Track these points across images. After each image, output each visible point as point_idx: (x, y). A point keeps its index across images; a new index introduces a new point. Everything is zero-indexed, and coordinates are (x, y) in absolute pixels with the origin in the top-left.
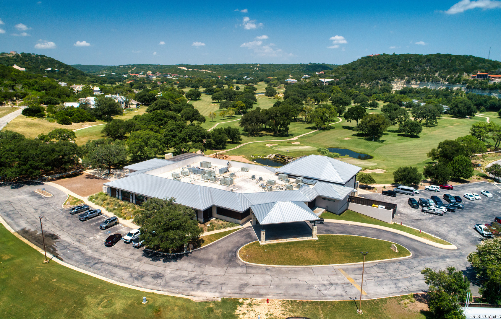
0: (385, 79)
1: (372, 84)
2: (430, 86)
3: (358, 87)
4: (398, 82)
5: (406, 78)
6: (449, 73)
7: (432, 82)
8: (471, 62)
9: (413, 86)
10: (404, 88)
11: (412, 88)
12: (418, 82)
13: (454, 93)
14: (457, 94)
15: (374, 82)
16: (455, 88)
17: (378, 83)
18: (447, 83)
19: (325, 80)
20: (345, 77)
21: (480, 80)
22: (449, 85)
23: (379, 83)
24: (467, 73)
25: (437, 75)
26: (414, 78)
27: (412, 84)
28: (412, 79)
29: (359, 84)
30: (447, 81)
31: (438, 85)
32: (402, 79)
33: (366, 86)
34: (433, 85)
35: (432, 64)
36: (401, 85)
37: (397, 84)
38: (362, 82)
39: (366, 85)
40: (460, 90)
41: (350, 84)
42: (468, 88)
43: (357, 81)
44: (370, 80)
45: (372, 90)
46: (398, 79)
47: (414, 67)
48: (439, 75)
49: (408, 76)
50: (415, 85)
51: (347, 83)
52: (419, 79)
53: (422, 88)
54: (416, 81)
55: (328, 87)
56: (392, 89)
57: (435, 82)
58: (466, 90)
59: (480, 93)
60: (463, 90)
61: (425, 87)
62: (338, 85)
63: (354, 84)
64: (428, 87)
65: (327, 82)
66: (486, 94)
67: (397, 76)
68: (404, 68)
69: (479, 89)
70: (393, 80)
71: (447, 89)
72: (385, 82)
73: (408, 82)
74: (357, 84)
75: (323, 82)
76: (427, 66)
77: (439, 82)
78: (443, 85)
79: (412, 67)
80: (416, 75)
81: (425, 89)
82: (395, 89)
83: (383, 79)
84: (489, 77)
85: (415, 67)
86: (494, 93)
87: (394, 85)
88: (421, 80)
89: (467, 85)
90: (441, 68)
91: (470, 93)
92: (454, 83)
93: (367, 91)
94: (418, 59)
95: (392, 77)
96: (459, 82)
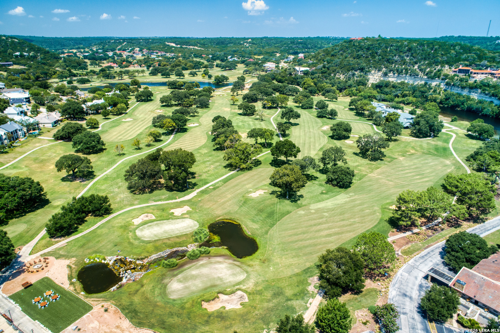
3: (333, 79)
8: (456, 52)
10: (382, 82)
20: (322, 65)
33: (342, 77)
38: (338, 72)
39: (341, 76)
41: (325, 74)
43: (333, 71)
45: (347, 82)
51: (322, 73)
55: (302, 78)
62: (313, 75)
68: (383, 58)
74: (332, 75)
85: (394, 58)
93: (342, 84)
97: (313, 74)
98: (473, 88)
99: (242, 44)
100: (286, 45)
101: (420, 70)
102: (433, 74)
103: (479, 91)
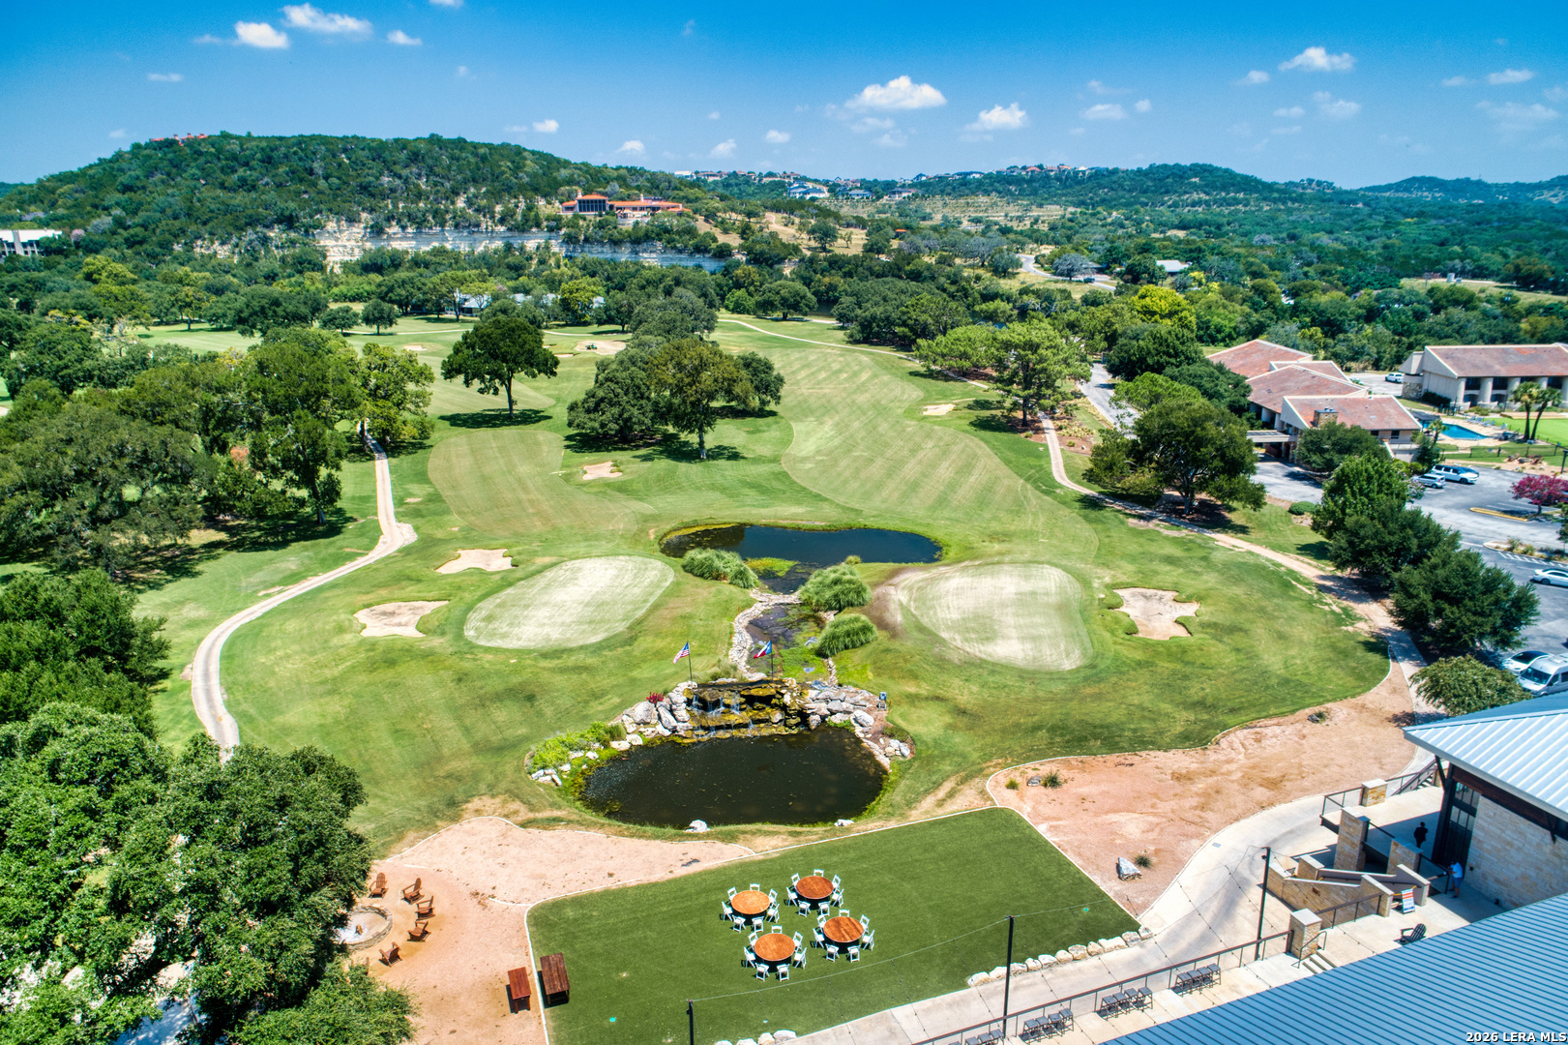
0: (288, 221)
1: (243, 244)
2: (455, 243)
4: (341, 232)
5: (364, 215)
6: (496, 195)
7: (457, 226)
9: (398, 245)
11: (396, 251)
12: (410, 230)
13: (531, 258)
14: (542, 262)
15: (250, 235)
16: (531, 245)
17: (265, 241)
18: (502, 229)
19: (16, 236)
21: (590, 215)
22: (508, 234)
23: (271, 239)
24: (545, 196)
25: (460, 203)
26: (393, 217)
27: (390, 238)
28: (389, 219)
29: (189, 246)
30: (502, 221)
31: (476, 236)
32: (352, 220)
34: (462, 239)
35: (431, 169)
36: (353, 243)
37: (337, 239)
40: (547, 248)
42: (570, 240)
44: (230, 229)
46: (338, 221)
47: (377, 178)
48: (469, 202)
49: (372, 210)
50: (401, 239)
52: (411, 218)
53: (428, 248)
54: (404, 228)
56: (325, 257)
57: (464, 227)
58: (564, 250)
59: (609, 256)
60: (555, 249)
61: (436, 244)
63: (166, 246)
64: (449, 246)
65: (31, 243)
66: (624, 255)
67: (330, 210)
69: (601, 243)
70: (319, 226)
71: (509, 248)
72: (293, 235)
73: (377, 231)
75: (11, 245)
76: (419, 176)
77: (478, 225)
78: (492, 235)
79: (371, 179)
80: (396, 206)
81: (440, 252)
82: (338, 259)
83: (279, 221)
84: (611, 207)
86: (645, 251)
87: (325, 242)
88: (420, 223)
89: (563, 232)
90: (466, 181)
91: (579, 257)
92: (522, 228)
94: (380, 152)
95: (311, 217)
96: (538, 225)
98: (640, 239)
102: (519, 218)
103: (659, 245)
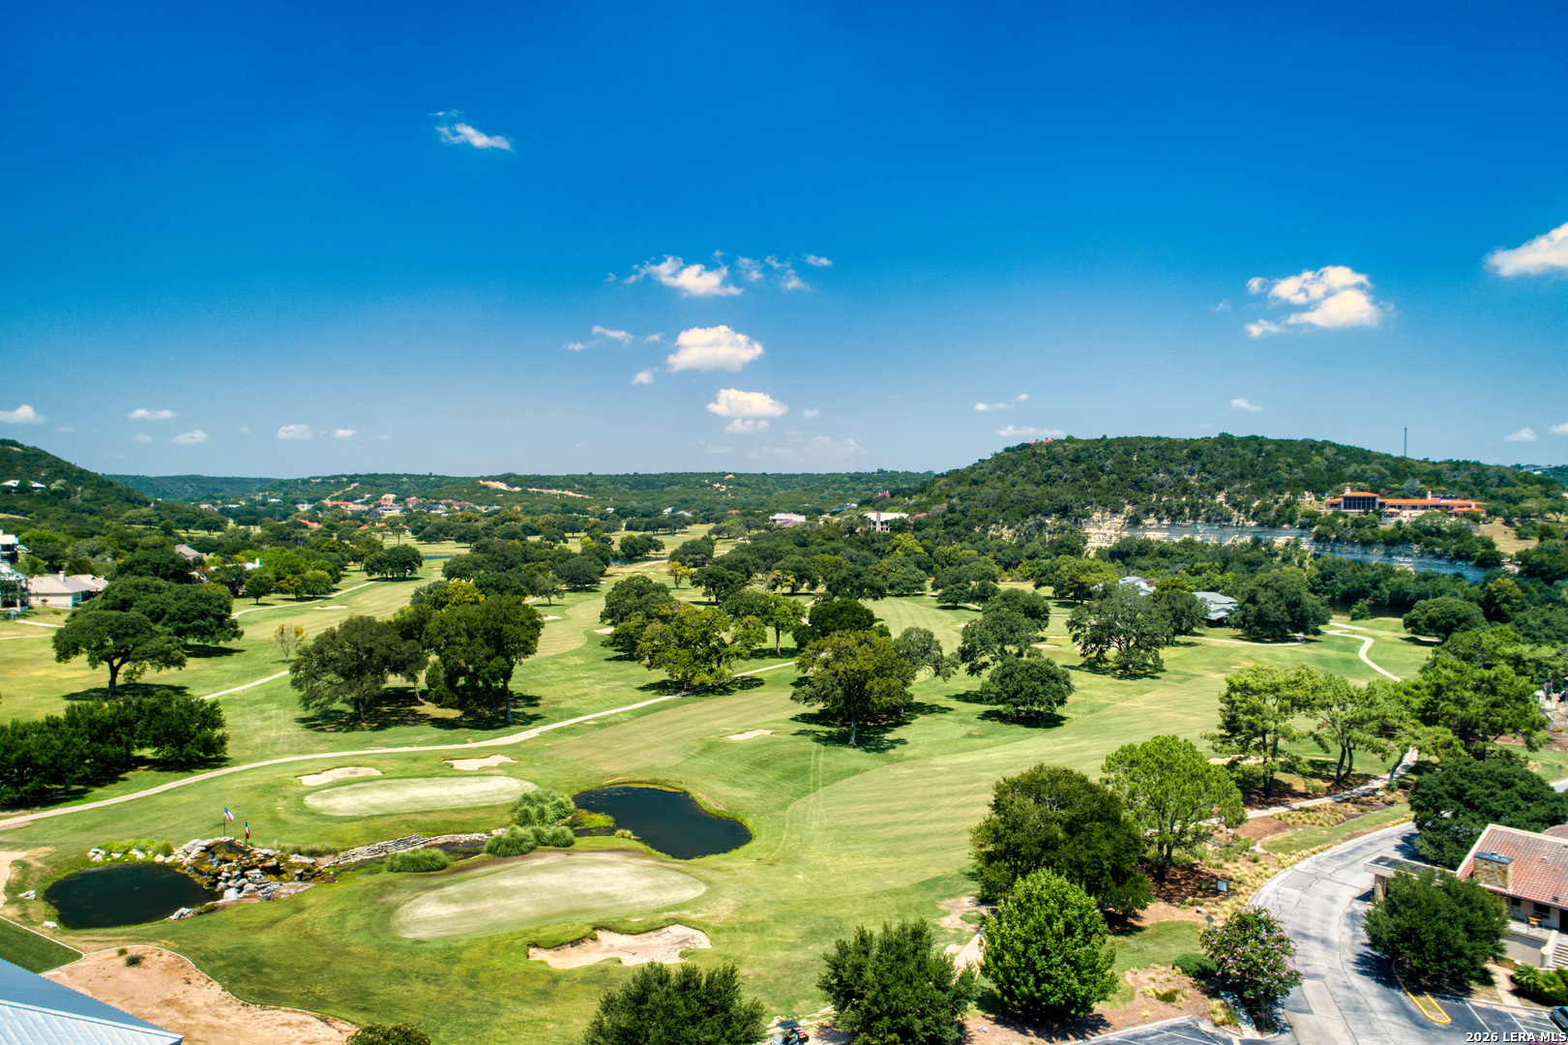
3: (981, 539)
10: (1124, 541)
20: (945, 506)
33: (1007, 534)
38: (996, 522)
39: (1004, 530)
41: (956, 529)
43: (980, 520)
45: (1021, 546)
51: (947, 525)
55: (887, 538)
62: (919, 530)
68: (1122, 480)
74: (977, 529)
85: (1154, 476)
93: (1008, 552)
97: (918, 527)
98: (1396, 541)
99: (707, 486)
100: (836, 486)
101: (1235, 505)
102: (1272, 514)
103: (1416, 548)
